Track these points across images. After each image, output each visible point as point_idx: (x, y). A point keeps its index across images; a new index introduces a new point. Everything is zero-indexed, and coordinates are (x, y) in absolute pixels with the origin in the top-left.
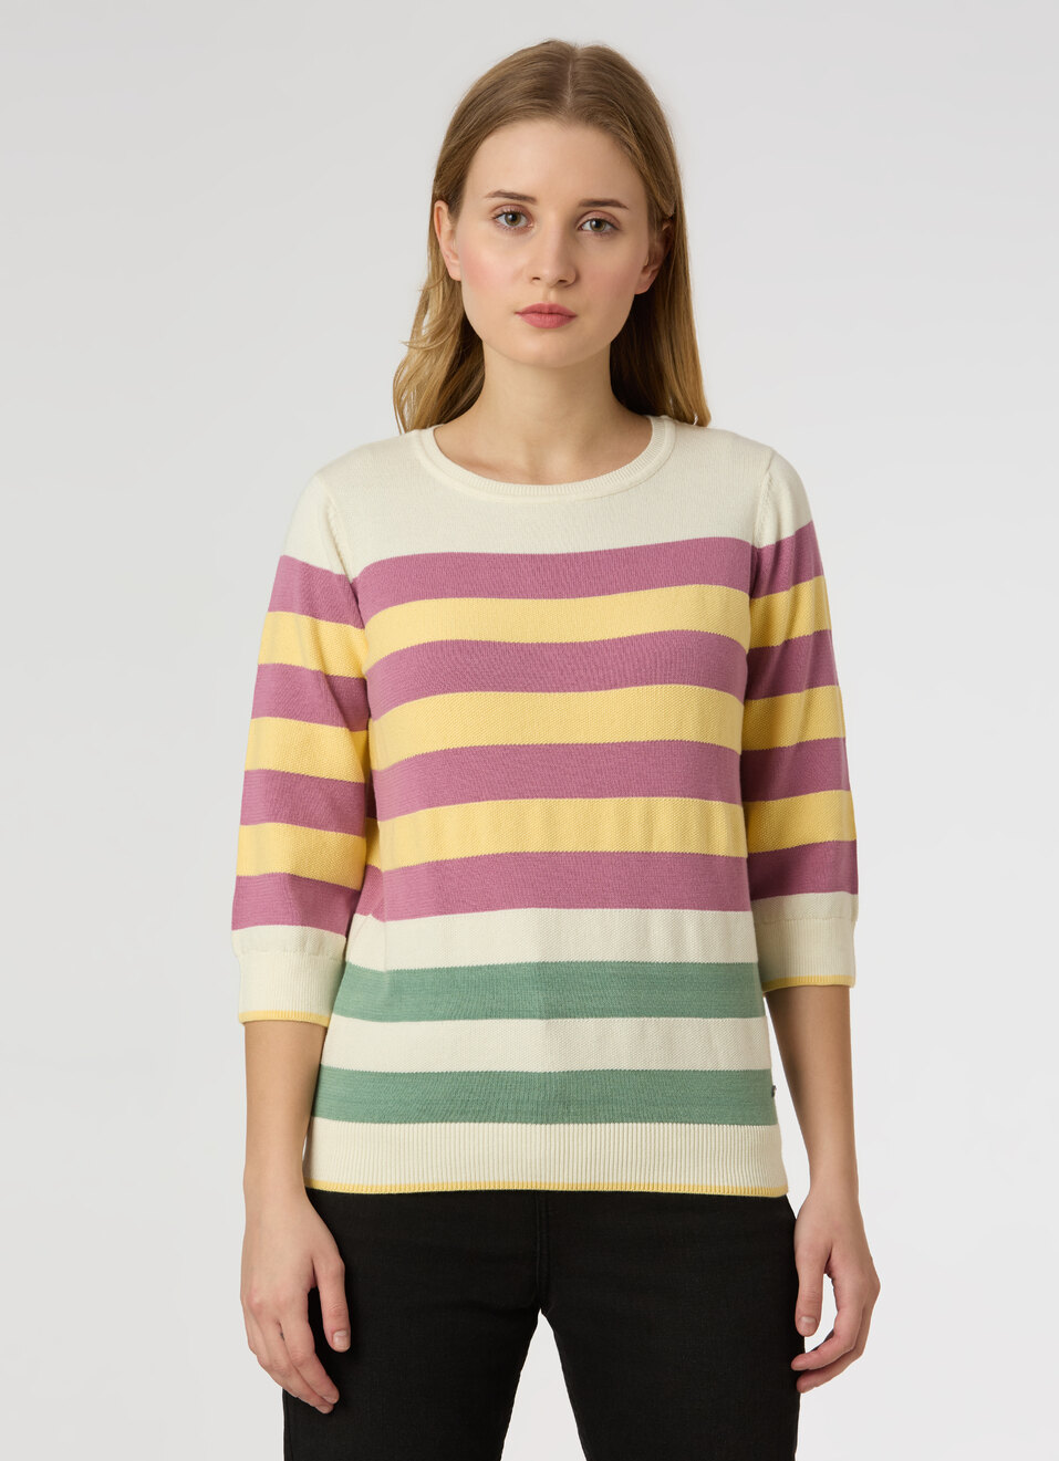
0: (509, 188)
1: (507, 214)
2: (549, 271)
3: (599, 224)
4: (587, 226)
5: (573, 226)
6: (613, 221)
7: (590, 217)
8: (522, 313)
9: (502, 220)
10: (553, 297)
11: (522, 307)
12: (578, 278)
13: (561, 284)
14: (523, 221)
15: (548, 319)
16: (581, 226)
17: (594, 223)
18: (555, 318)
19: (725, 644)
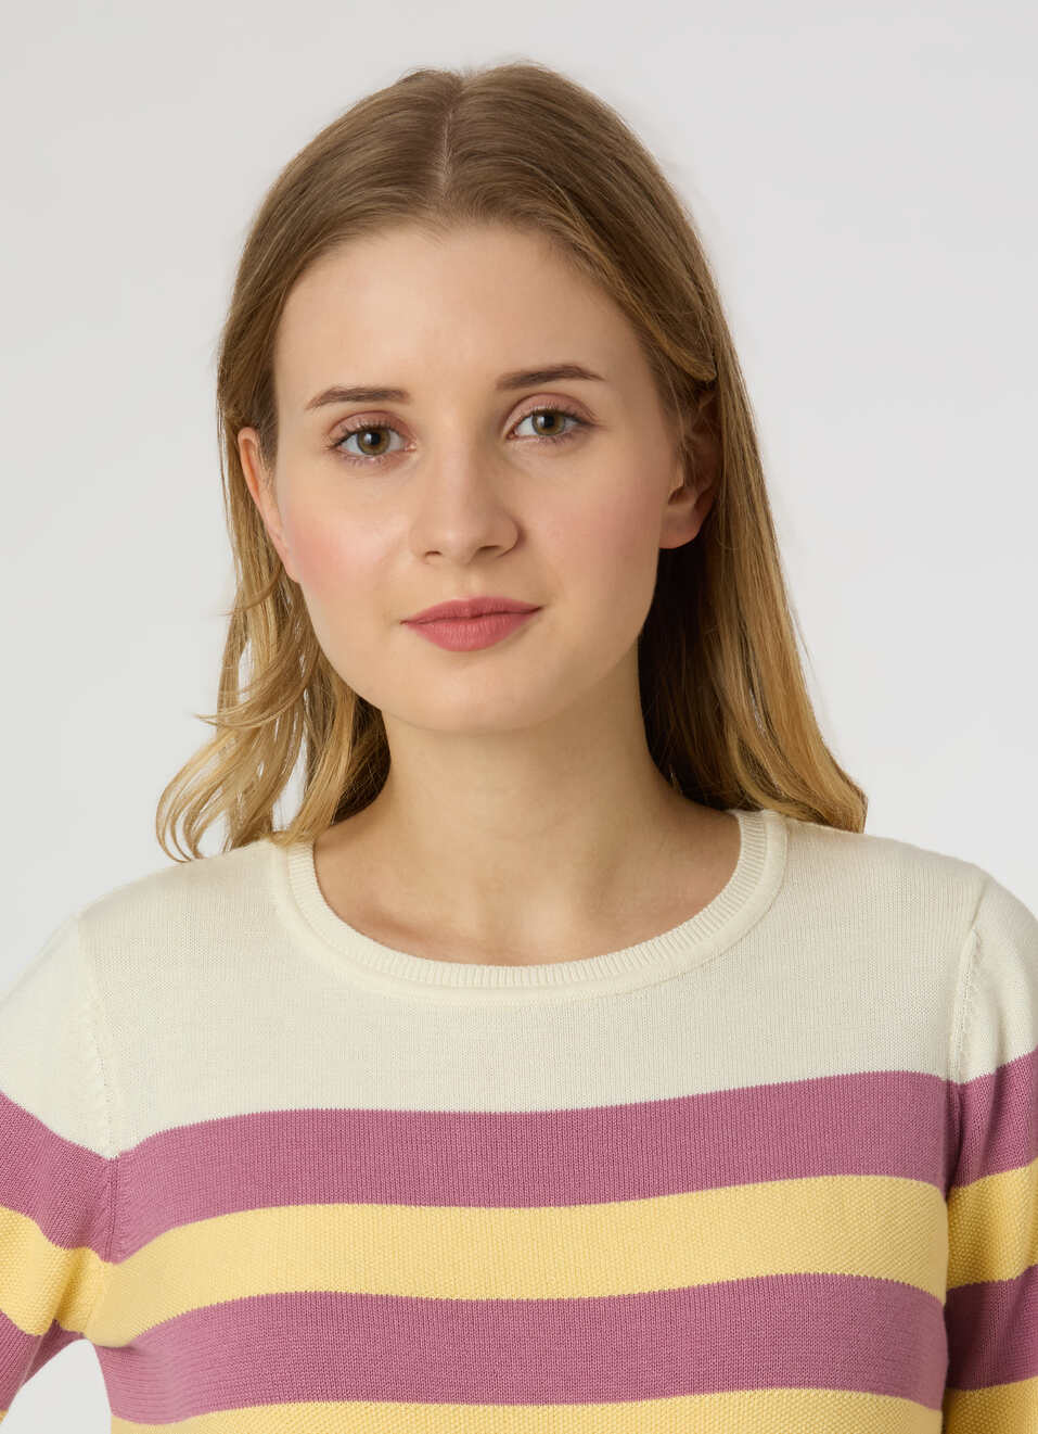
0: (349, 381)
1: (360, 433)
2: (454, 534)
3: (551, 421)
4: (527, 428)
5: (495, 431)
6: (573, 409)
7: (525, 409)
8: (418, 623)
9: (352, 446)
10: (476, 586)
11: (414, 611)
12: (521, 538)
13: (485, 553)
14: (395, 442)
15: (473, 628)
16: (512, 431)
17: (541, 420)
18: (485, 623)
19: (893, 1297)
